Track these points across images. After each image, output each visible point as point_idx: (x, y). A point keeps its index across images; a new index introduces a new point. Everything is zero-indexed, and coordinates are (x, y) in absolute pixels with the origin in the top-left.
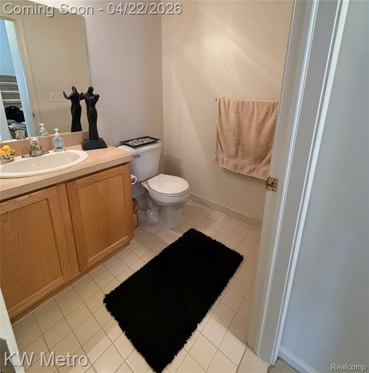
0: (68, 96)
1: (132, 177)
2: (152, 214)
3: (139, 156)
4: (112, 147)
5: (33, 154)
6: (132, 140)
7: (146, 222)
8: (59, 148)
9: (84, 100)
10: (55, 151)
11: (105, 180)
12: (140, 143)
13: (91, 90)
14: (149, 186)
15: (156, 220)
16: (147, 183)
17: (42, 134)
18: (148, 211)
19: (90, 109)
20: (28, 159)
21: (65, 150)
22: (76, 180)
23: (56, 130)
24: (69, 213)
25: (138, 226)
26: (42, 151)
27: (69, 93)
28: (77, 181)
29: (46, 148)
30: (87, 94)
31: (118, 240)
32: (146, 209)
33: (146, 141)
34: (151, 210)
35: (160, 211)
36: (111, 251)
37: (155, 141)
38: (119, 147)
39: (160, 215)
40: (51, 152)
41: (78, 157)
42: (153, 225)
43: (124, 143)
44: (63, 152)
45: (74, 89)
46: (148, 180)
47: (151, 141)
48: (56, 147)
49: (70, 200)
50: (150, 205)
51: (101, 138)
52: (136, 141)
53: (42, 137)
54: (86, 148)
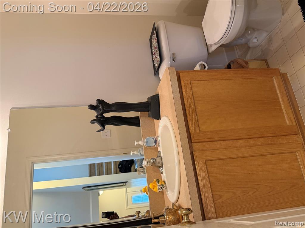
0: (101, 128)
1: (197, 68)
2: (255, 40)
3: (173, 54)
4: (158, 88)
5: (160, 165)
6: (153, 61)
7: (263, 49)
8: (155, 142)
9: (103, 114)
10: (159, 145)
11: (196, 102)
12: (158, 51)
13: (92, 107)
14: (216, 44)
15: (264, 35)
16: (211, 45)
17: (142, 153)
18: (251, 45)
19: (113, 108)
20: (164, 170)
21: (158, 137)
22: (190, 133)
23: (136, 143)
24: (227, 141)
25: (266, 61)
26: (157, 157)
27: (97, 126)
28: (191, 131)
29: (156, 152)
30: (97, 112)
31: (275, 90)
32: (247, 47)
33: (155, 44)
34: (249, 40)
35: (254, 29)
36: (286, 99)
37: (156, 31)
38: (161, 78)
39: (258, 30)
40: (160, 149)
41: (165, 127)
42: (270, 40)
43: (156, 71)
44: (160, 138)
45: (93, 122)
46: (207, 44)
47: (155, 36)
48: (155, 144)
49: (211, 140)
50: (243, 41)
51: (148, 98)
52: (154, 57)
53: (144, 154)
54: (157, 116)
